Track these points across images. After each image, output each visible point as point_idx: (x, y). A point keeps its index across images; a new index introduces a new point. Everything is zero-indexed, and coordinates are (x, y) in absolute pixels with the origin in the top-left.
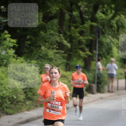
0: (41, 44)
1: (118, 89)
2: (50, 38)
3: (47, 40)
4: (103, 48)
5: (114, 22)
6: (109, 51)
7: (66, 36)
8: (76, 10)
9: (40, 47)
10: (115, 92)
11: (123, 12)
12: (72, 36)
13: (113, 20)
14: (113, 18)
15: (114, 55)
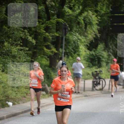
0: (4, 40)
1: (84, 90)
2: (13, 33)
3: (11, 36)
4: (70, 46)
5: (81, 18)
6: (76, 49)
7: (31, 32)
8: (42, 5)
9: (3, 43)
10: (82, 93)
11: (91, 8)
12: (37, 32)
13: (80, 16)
14: (80, 14)
15: (81, 53)
